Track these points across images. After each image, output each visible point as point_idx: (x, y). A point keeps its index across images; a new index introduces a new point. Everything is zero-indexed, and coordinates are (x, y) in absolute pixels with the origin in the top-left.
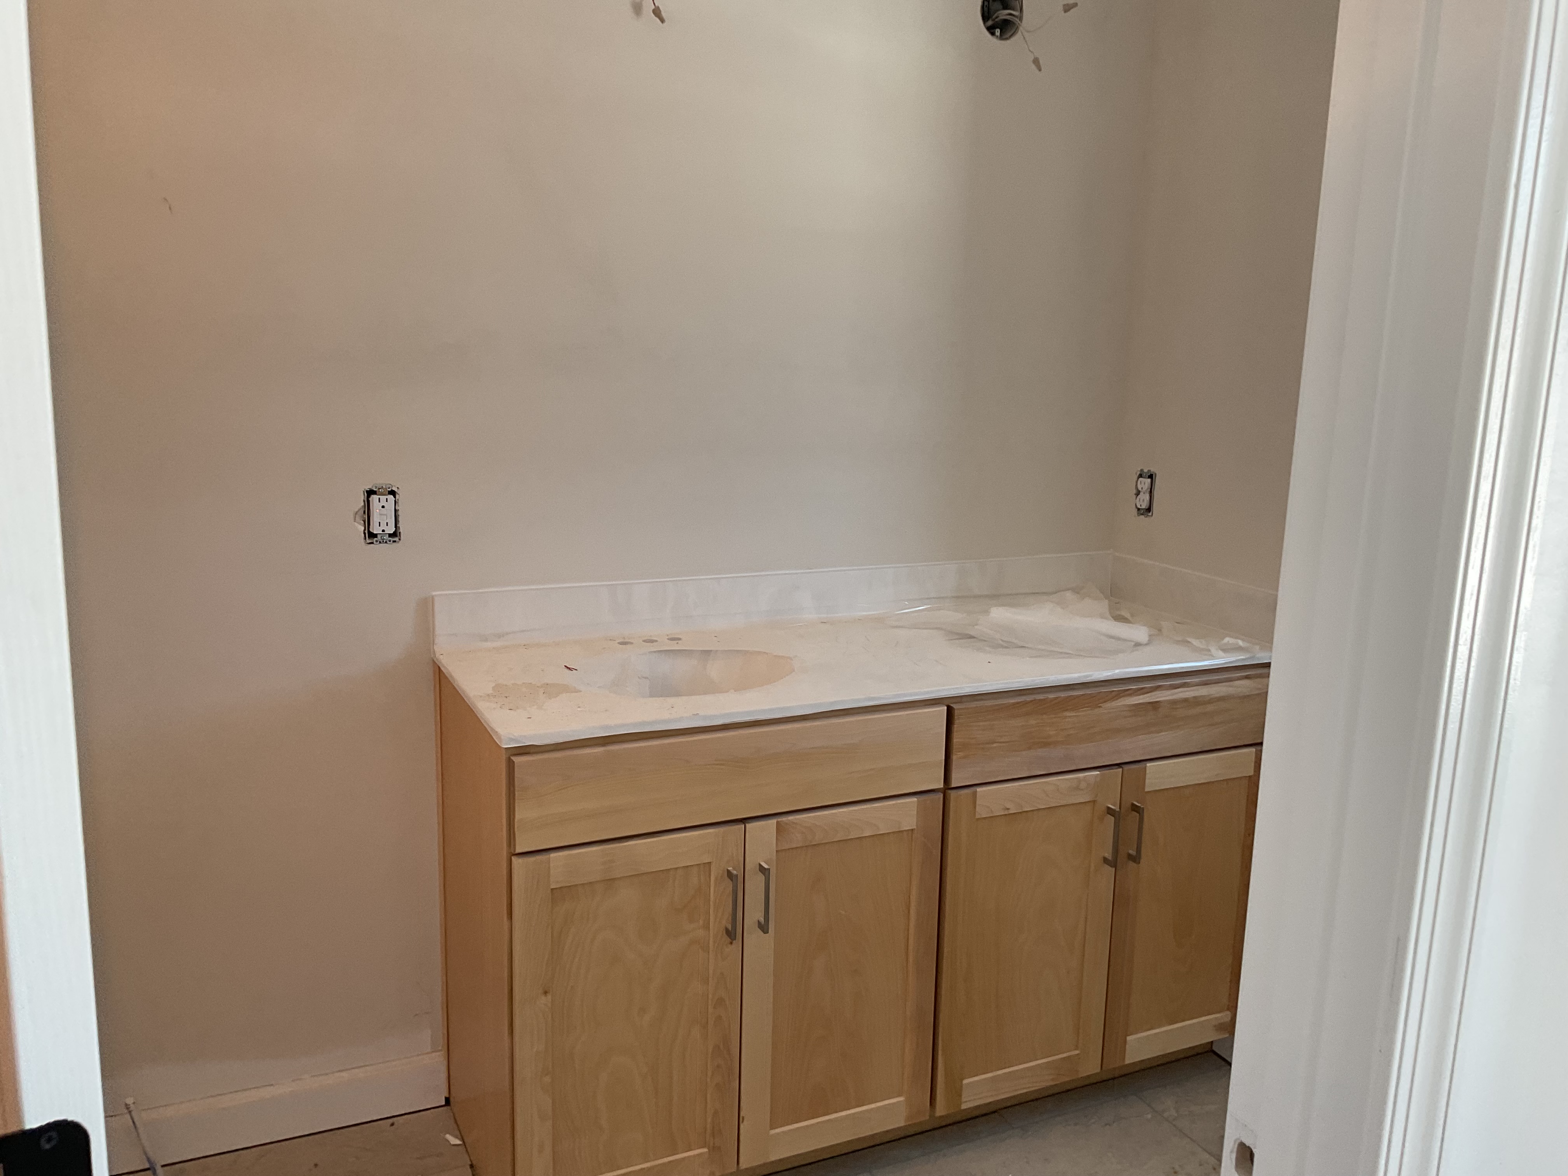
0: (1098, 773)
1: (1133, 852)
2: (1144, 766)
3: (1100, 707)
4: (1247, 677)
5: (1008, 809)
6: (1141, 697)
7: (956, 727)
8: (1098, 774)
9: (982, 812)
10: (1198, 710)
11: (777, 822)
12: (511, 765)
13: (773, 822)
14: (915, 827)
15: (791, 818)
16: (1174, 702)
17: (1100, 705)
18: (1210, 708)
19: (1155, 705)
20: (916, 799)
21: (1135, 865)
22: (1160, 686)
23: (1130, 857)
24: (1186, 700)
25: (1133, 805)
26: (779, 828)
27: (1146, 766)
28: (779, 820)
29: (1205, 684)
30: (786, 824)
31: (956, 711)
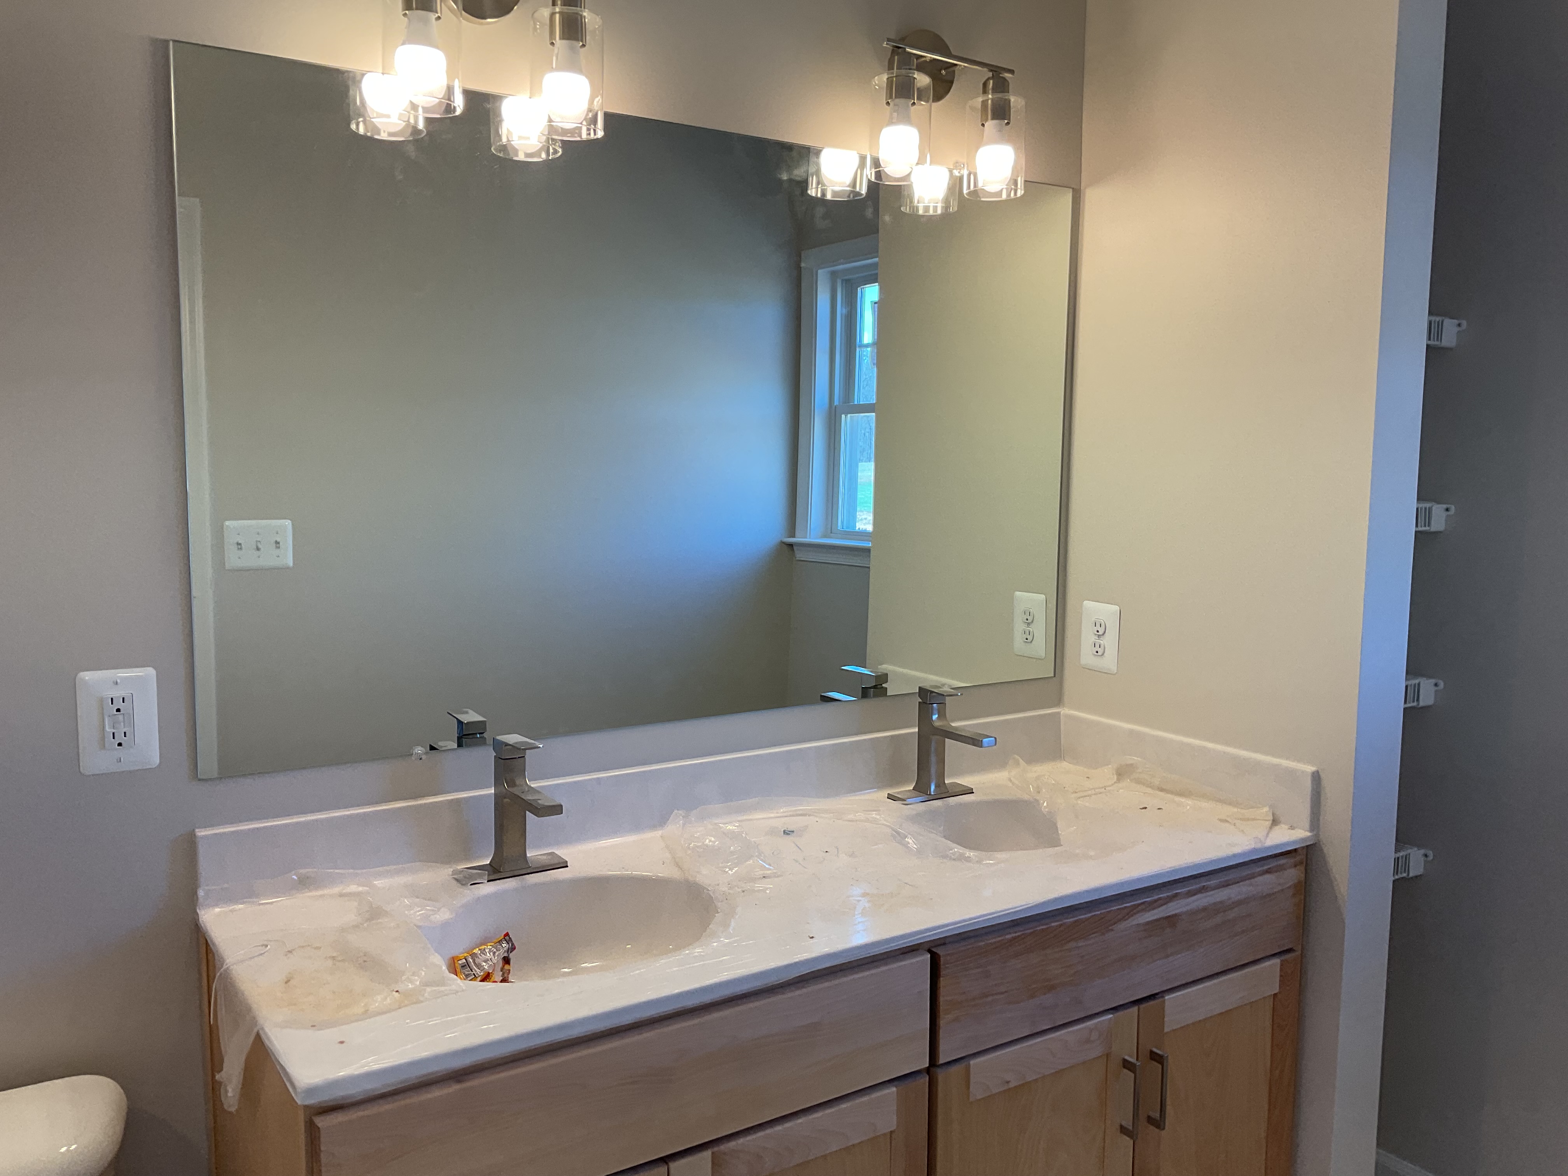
0: (1111, 1016)
1: (1156, 1115)
2: (1161, 1000)
3: (1112, 930)
4: (1268, 871)
5: (1008, 1082)
6: (1155, 911)
7: (943, 982)
8: (1111, 1018)
9: (977, 1092)
10: (1218, 919)
11: (713, 1153)
12: (313, 1133)
13: (707, 1154)
14: (893, 1128)
15: (732, 1144)
16: (1193, 913)
17: (1110, 928)
18: (1231, 915)
19: (1171, 920)
20: (894, 1089)
21: (1157, 1130)
22: (1176, 895)
23: (1150, 1120)
24: (1205, 909)
25: (1152, 1052)
26: (716, 1163)
27: (1164, 1000)
28: (716, 1149)
29: (1226, 885)
30: (725, 1154)
31: (942, 959)
